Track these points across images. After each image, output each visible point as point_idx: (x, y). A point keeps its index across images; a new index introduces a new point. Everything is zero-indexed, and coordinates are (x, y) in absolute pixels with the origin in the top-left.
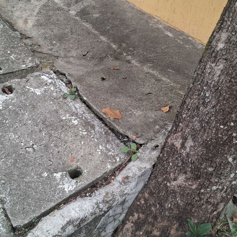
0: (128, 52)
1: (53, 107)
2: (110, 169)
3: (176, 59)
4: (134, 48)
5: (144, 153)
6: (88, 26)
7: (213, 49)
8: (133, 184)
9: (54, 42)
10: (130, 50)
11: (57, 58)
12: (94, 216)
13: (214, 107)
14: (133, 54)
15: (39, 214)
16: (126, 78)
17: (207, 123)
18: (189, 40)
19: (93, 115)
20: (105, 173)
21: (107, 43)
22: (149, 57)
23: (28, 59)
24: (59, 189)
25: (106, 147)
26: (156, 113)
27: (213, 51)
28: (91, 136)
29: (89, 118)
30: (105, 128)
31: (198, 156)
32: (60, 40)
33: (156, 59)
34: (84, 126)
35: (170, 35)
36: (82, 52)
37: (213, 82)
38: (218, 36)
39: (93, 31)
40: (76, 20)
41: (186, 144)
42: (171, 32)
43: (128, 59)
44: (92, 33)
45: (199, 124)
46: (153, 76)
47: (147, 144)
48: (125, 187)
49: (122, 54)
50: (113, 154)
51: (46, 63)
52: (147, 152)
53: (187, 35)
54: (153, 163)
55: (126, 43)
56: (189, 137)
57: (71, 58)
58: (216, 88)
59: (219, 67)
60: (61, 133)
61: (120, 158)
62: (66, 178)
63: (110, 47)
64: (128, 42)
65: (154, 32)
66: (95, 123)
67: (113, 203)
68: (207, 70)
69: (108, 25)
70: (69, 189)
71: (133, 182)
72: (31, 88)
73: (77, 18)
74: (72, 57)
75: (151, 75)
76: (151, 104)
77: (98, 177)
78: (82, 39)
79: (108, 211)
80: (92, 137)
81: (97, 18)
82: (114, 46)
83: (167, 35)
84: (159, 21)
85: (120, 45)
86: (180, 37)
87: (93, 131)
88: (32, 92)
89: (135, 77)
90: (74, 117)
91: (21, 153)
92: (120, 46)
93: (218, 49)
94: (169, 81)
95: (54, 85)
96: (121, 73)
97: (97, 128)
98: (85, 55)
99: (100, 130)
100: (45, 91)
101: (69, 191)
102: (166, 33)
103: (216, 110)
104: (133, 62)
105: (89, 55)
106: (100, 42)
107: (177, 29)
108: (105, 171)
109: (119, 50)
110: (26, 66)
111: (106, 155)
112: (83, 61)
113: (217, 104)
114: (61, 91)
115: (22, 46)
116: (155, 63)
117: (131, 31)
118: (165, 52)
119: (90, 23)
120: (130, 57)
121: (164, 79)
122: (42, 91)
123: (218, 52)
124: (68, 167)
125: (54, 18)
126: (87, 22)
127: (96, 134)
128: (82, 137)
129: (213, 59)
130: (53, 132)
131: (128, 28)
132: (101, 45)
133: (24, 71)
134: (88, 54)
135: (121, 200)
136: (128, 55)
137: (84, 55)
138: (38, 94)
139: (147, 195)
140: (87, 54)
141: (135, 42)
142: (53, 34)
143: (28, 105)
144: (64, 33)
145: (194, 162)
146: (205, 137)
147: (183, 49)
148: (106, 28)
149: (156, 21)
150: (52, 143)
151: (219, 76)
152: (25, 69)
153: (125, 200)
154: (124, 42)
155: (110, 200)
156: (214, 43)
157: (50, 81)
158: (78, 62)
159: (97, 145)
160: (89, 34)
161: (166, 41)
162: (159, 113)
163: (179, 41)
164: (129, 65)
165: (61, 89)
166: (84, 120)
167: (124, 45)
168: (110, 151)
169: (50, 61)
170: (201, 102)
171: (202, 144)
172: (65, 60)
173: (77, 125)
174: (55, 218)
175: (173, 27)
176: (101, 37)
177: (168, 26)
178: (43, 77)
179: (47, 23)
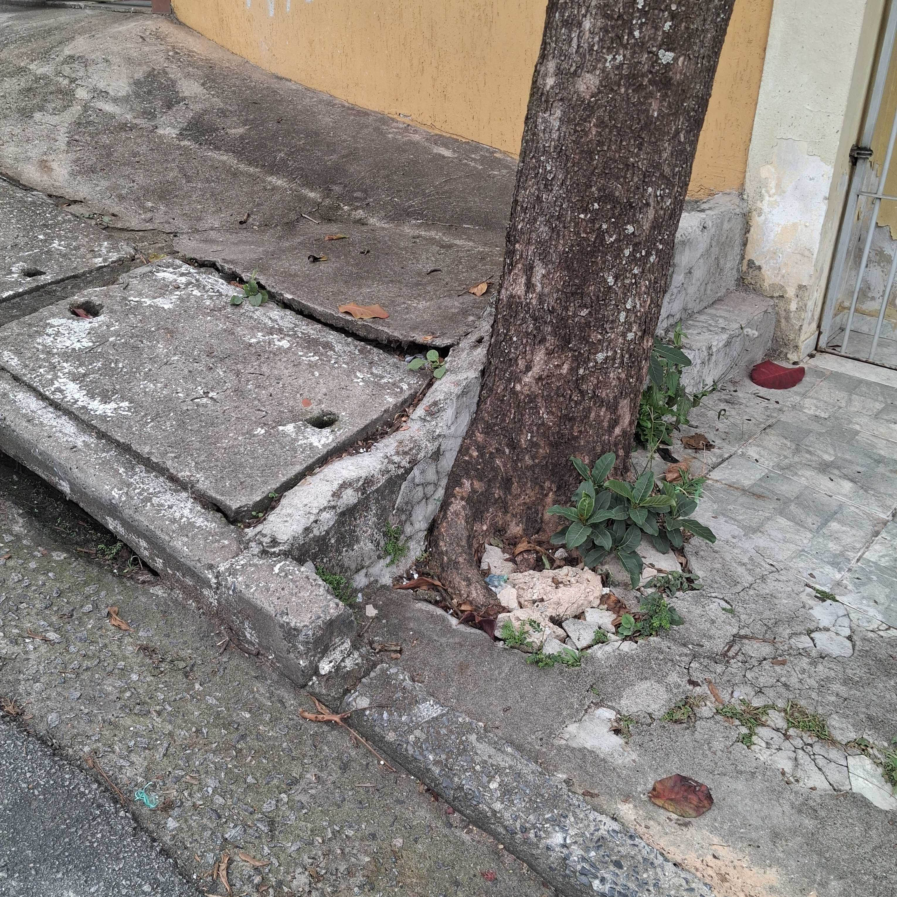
0: (351, 201)
1: (218, 325)
2: (394, 403)
3: (475, 202)
4: (365, 191)
5: (456, 359)
6: (225, 158)
7: (540, 90)
8: (449, 414)
9: (150, 204)
10: (357, 198)
11: (175, 236)
12: (386, 476)
13: (562, 184)
14: (368, 204)
15: (278, 485)
16: (368, 252)
17: (559, 218)
18: (496, 158)
19: (320, 326)
20: (385, 411)
21: (291, 189)
22: (409, 207)
23: (101, 246)
24: (301, 446)
25: (372, 373)
26: (461, 299)
27: (542, 94)
28: (330, 361)
29: (312, 332)
30: (357, 343)
31: (558, 290)
32: (161, 198)
33: (427, 208)
34: (308, 348)
35: (447, 153)
36: (232, 218)
37: (553, 143)
38: (543, 69)
39: (242, 167)
40: (186, 148)
41: (534, 279)
42: (448, 148)
43: (358, 217)
44: (241, 173)
45: (547, 228)
46: (432, 241)
47: (458, 343)
48: (434, 423)
49: (338, 208)
50: (390, 380)
51: (150, 249)
52: (464, 355)
53: (488, 150)
54: (481, 368)
55: (340, 183)
56: (537, 262)
57: (212, 232)
58: (559, 149)
59: (555, 116)
60: (259, 366)
61: (409, 384)
62: (308, 430)
63: (302, 199)
64: (346, 181)
65: (405, 151)
66: (329, 340)
67: (418, 454)
68: (539, 128)
69: (280, 151)
70: (322, 442)
71: (449, 409)
72: (143, 300)
73: (186, 143)
74: (212, 229)
75: (425, 239)
76: (445, 287)
77: (375, 417)
78: (219, 188)
79: (412, 469)
80: (333, 362)
81: (242, 137)
82: (312, 195)
83: (440, 155)
84: (408, 125)
85: (326, 189)
86: (473, 156)
87: (330, 353)
88: (150, 306)
89: (389, 247)
90: (275, 336)
91: (185, 408)
92: (328, 192)
93: (548, 87)
94: (471, 244)
95: (198, 285)
96: (353, 244)
97: (338, 347)
98: (245, 222)
99: (347, 349)
100: (181, 299)
101: (323, 445)
102: (435, 151)
103: (567, 189)
104: (372, 221)
105: (255, 220)
106: (273, 190)
107: (460, 139)
108: (386, 407)
109: (327, 202)
110: (105, 260)
111: (377, 384)
112: (244, 235)
113: (566, 177)
114: (221, 295)
115: (70, 221)
116: (426, 216)
117: (344, 157)
118: (444, 192)
119: (225, 151)
120: (362, 213)
121: (457, 242)
122: (173, 300)
123: (548, 92)
124: (303, 414)
125: (121, 150)
126: (217, 148)
127: (340, 356)
128: (312, 366)
129: (544, 106)
130: (240, 366)
131: (334, 151)
132: (277, 197)
133: (105, 269)
134: (251, 220)
135: (432, 447)
136: (356, 208)
137: (241, 223)
138: (166, 307)
139: (480, 437)
140: (247, 219)
141: (363, 178)
142: (136, 187)
143: (153, 329)
144: (168, 182)
145: (553, 307)
146: (560, 247)
147: (486, 181)
148: (275, 158)
149: (401, 126)
150: (247, 384)
151: (559, 130)
152: (105, 266)
153: (439, 449)
154: (334, 183)
155: (411, 450)
156: (540, 81)
157: (183, 279)
158: (233, 238)
159: (351, 372)
160: (235, 175)
161: (442, 168)
162: (467, 298)
163: (473, 164)
164: (365, 228)
165: (218, 291)
166: (301, 338)
167: (337, 189)
168: (382, 377)
169: (160, 245)
170: (542, 187)
171: (560, 263)
172: (197, 237)
173: (290, 348)
174: (311, 486)
175: (448, 135)
176: (269, 179)
177: (436, 135)
178: (160, 275)
179: (108, 165)
